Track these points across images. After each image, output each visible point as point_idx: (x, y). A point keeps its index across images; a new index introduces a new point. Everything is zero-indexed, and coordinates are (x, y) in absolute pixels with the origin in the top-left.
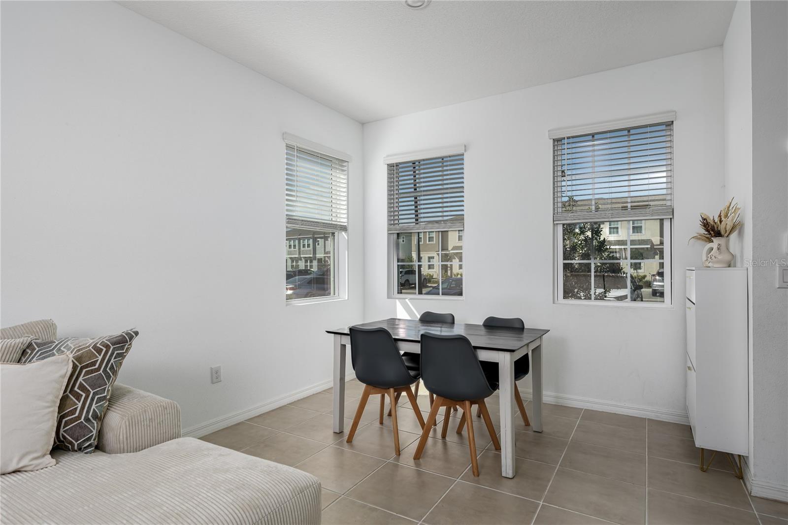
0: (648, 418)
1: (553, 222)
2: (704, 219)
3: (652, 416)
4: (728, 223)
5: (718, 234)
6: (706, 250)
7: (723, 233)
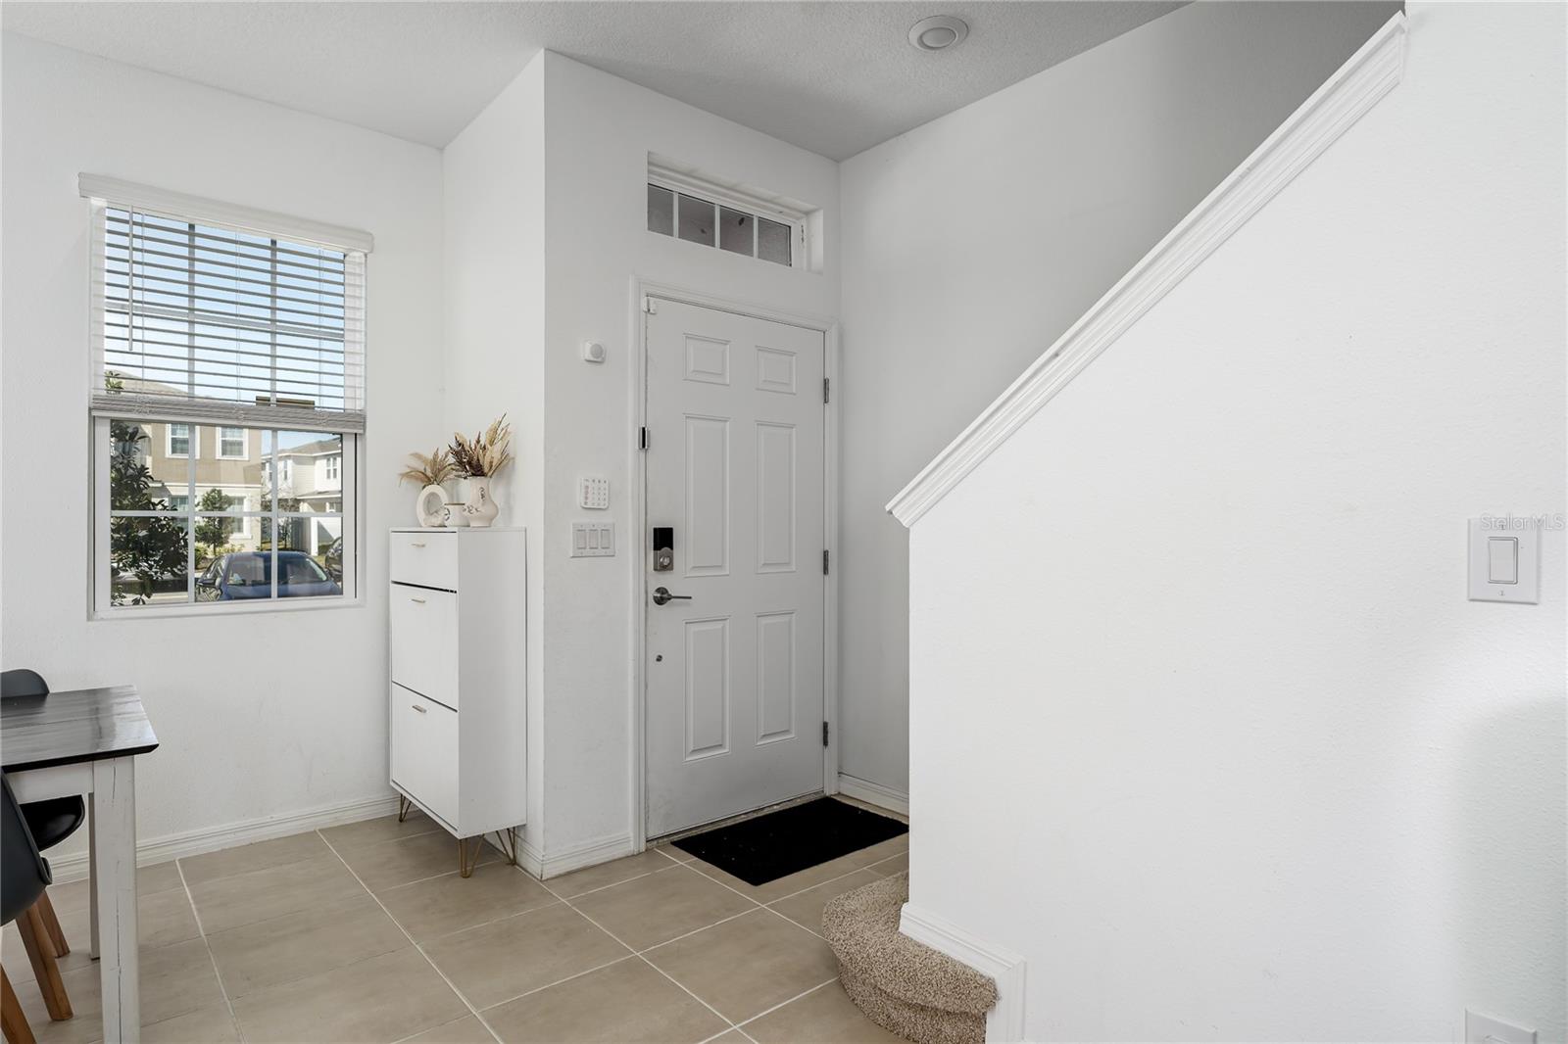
0: (318, 828)
1: (90, 413)
2: (460, 445)
3: (327, 822)
4: (494, 454)
5: (477, 470)
6: (423, 498)
7: (486, 470)
